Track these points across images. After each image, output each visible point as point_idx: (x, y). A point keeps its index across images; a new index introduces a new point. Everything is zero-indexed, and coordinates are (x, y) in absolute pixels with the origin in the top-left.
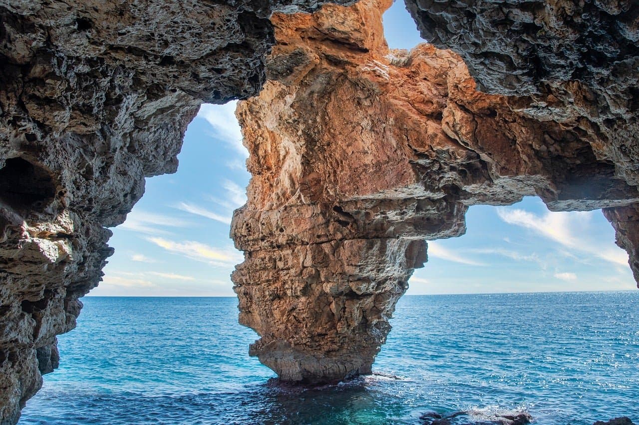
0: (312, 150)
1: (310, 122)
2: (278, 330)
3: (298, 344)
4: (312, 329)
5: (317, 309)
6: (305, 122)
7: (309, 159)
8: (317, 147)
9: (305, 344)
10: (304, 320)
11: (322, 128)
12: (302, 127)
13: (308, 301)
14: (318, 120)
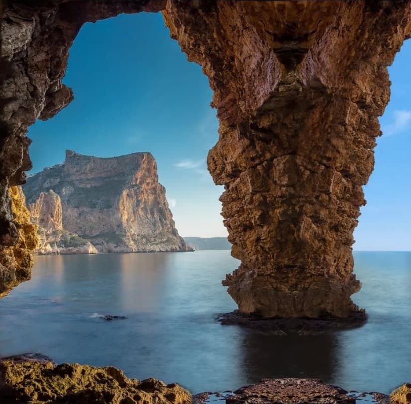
0: (221, 70)
1: (209, 41)
2: (250, 261)
3: (262, 275)
4: (280, 260)
5: (279, 238)
6: (205, 42)
7: (221, 80)
8: (224, 66)
9: (269, 275)
10: (270, 250)
11: (221, 44)
12: (202, 49)
13: (268, 230)
14: (215, 36)
